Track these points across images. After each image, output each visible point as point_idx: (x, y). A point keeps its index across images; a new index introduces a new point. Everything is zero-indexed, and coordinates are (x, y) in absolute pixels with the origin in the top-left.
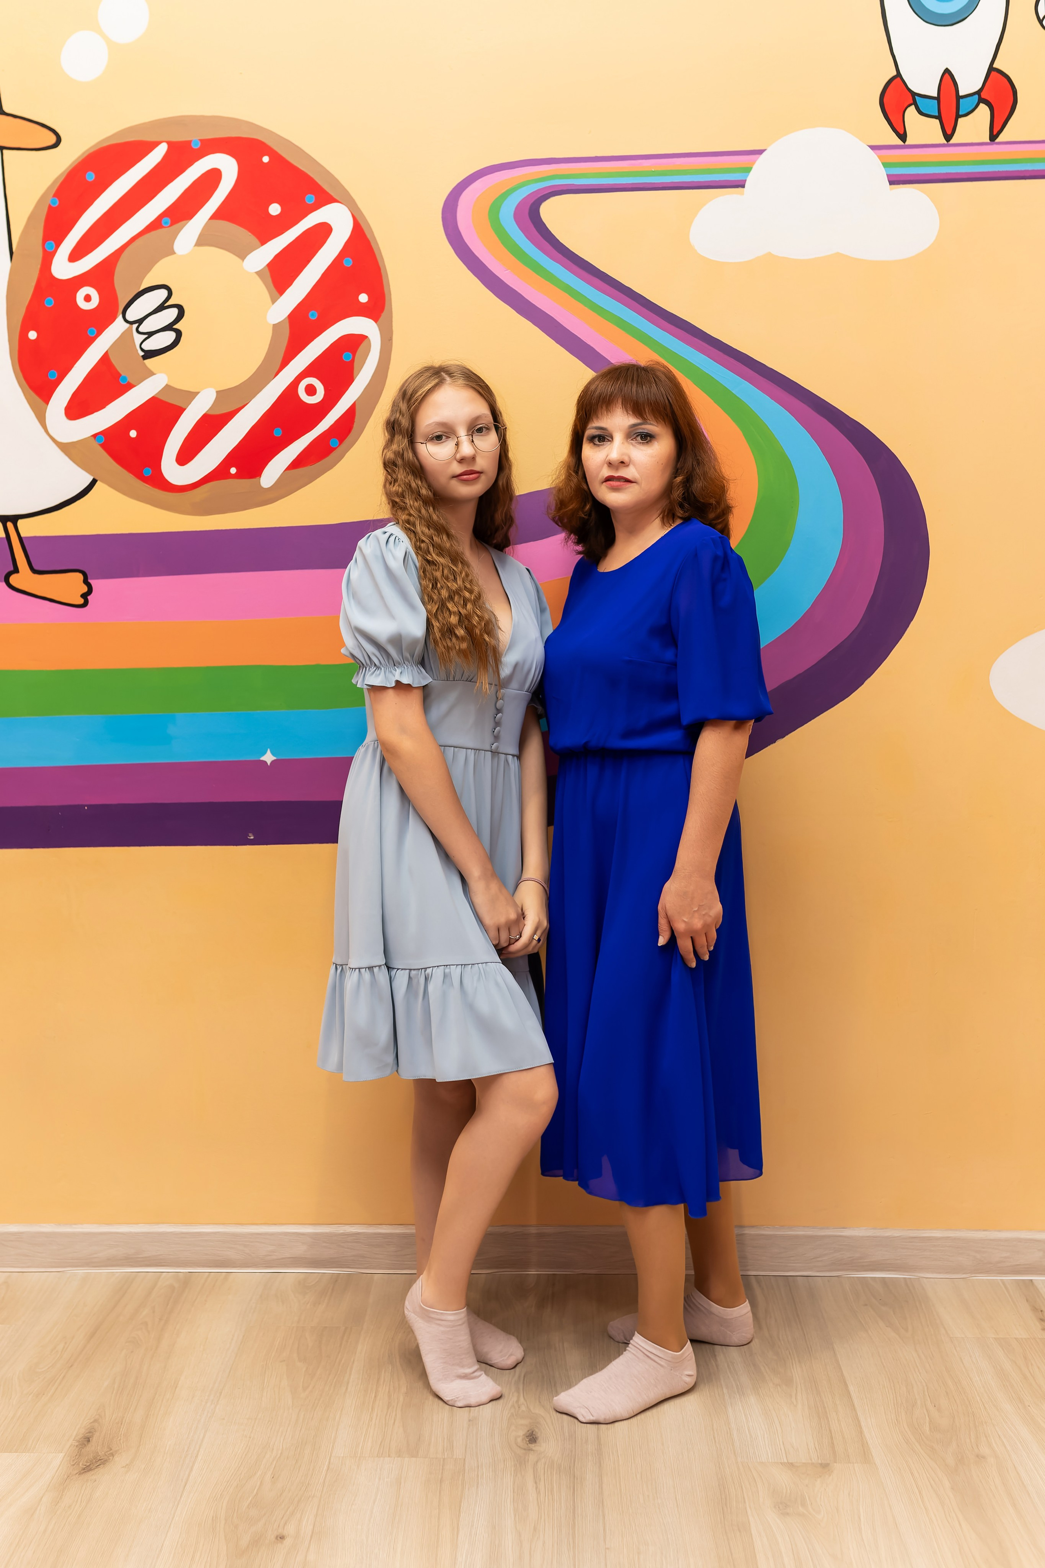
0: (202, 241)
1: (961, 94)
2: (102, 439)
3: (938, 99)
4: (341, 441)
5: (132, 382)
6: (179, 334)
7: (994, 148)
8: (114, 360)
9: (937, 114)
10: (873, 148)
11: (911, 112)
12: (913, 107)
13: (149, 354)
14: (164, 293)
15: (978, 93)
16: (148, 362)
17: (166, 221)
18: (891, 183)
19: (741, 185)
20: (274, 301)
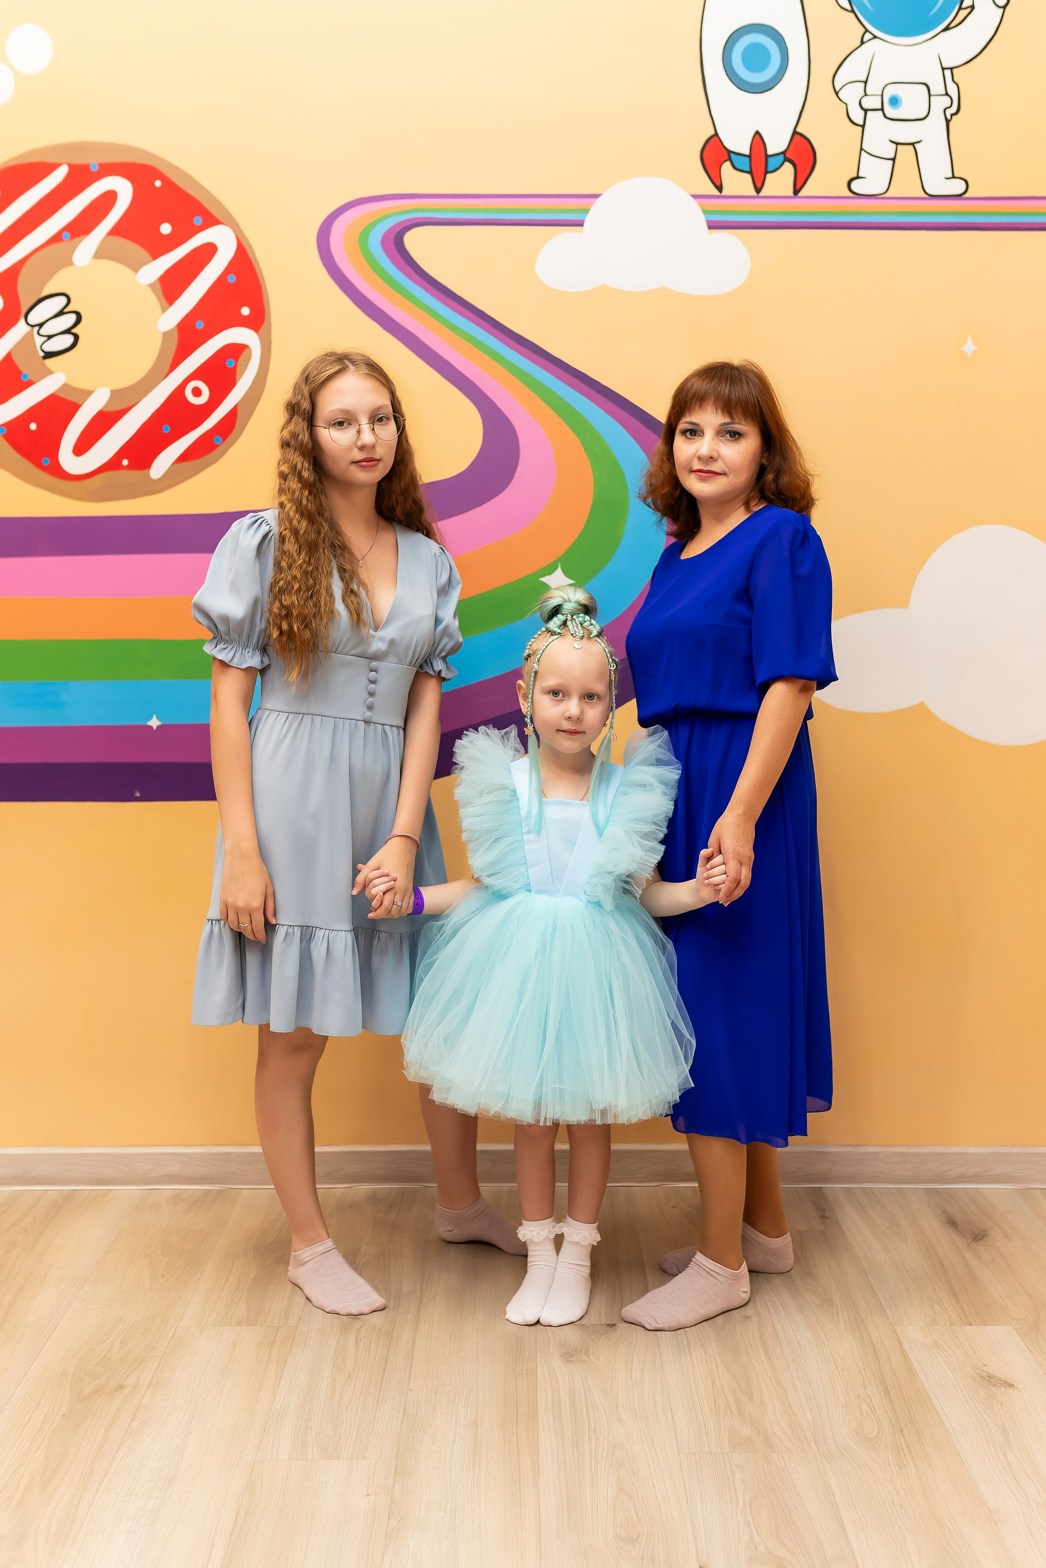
0: (99, 254)
1: (770, 152)
2: (5, 431)
3: (749, 156)
4: (224, 439)
5: (33, 379)
6: (76, 337)
7: (796, 202)
8: (17, 360)
9: (748, 169)
10: (695, 197)
11: (727, 167)
12: (728, 163)
13: (49, 355)
14: (63, 300)
15: (784, 153)
16: (49, 362)
17: (66, 235)
18: (710, 227)
19: (580, 224)
20: (164, 310)
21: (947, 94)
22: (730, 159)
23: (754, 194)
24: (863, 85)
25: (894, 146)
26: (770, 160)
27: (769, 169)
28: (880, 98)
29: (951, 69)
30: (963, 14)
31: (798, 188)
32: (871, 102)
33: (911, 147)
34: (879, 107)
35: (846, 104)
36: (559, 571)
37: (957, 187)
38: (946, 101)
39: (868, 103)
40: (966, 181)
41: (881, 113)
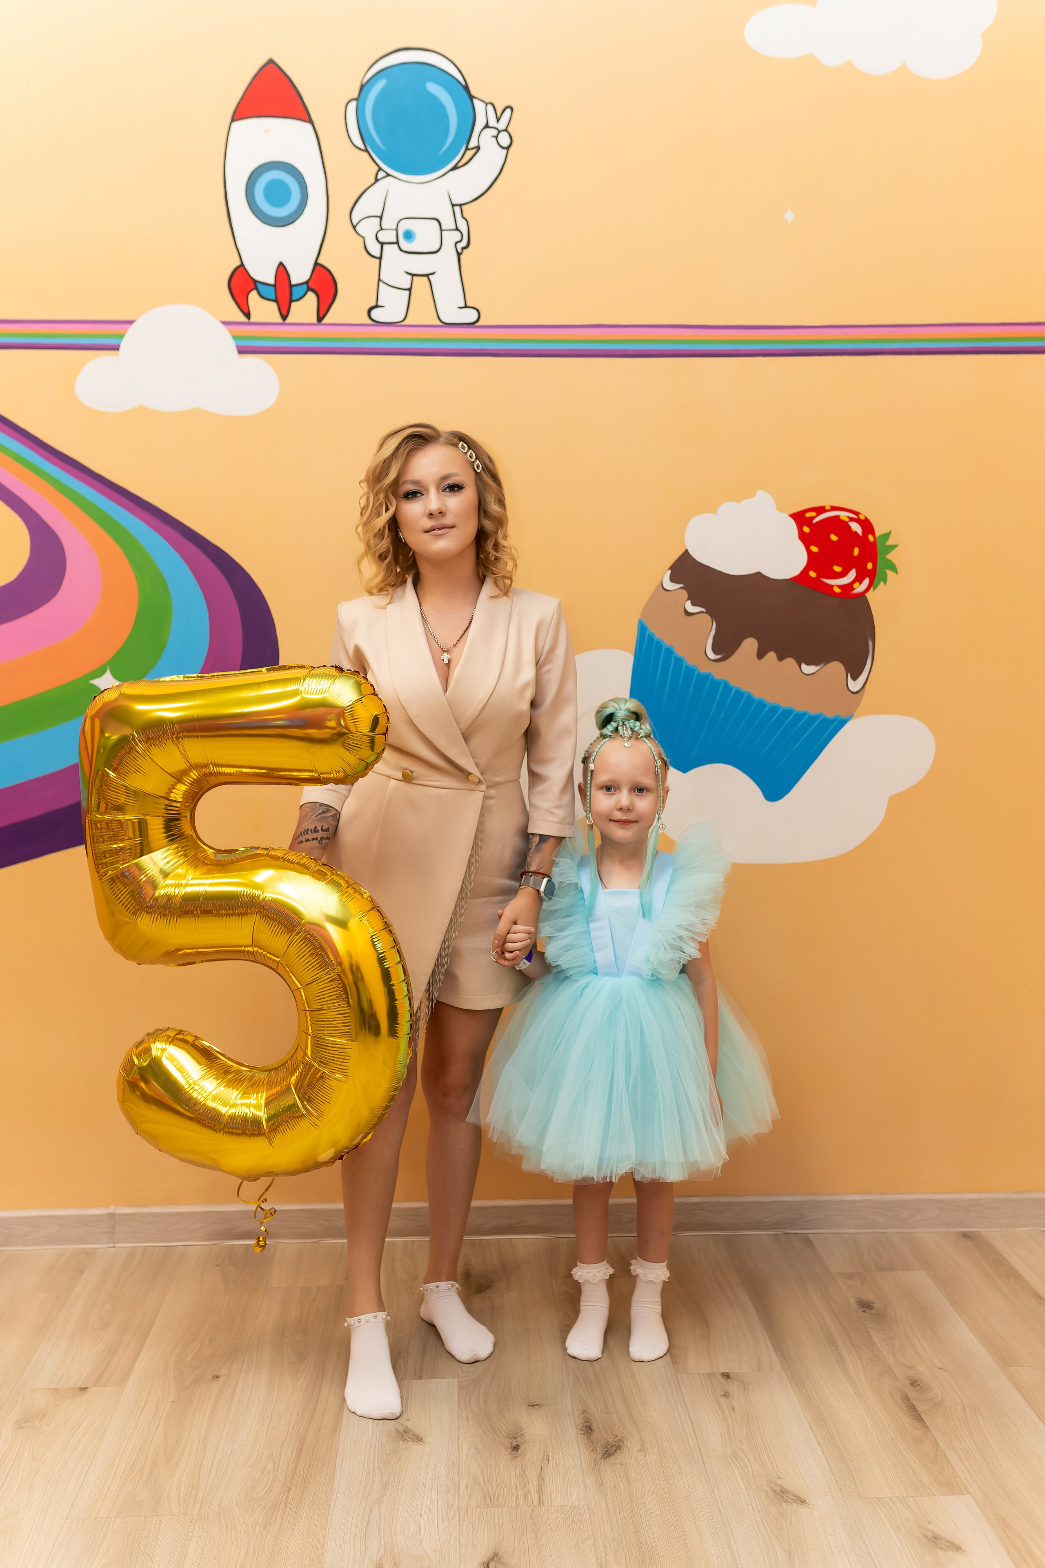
1: (293, 282)
3: (275, 286)
7: (321, 328)
9: (273, 298)
10: (224, 323)
11: (253, 295)
12: (254, 292)
15: (307, 283)
18: (240, 352)
19: (116, 348)
21: (457, 229)
22: (256, 288)
23: (280, 320)
24: (378, 220)
25: (410, 277)
26: (294, 289)
27: (294, 298)
28: (394, 232)
29: (461, 205)
30: (469, 154)
31: (321, 315)
32: (387, 236)
33: (425, 278)
34: (394, 240)
35: (364, 238)
36: (108, 675)
37: (470, 316)
38: (457, 236)
39: (384, 237)
40: (478, 311)
41: (396, 246)
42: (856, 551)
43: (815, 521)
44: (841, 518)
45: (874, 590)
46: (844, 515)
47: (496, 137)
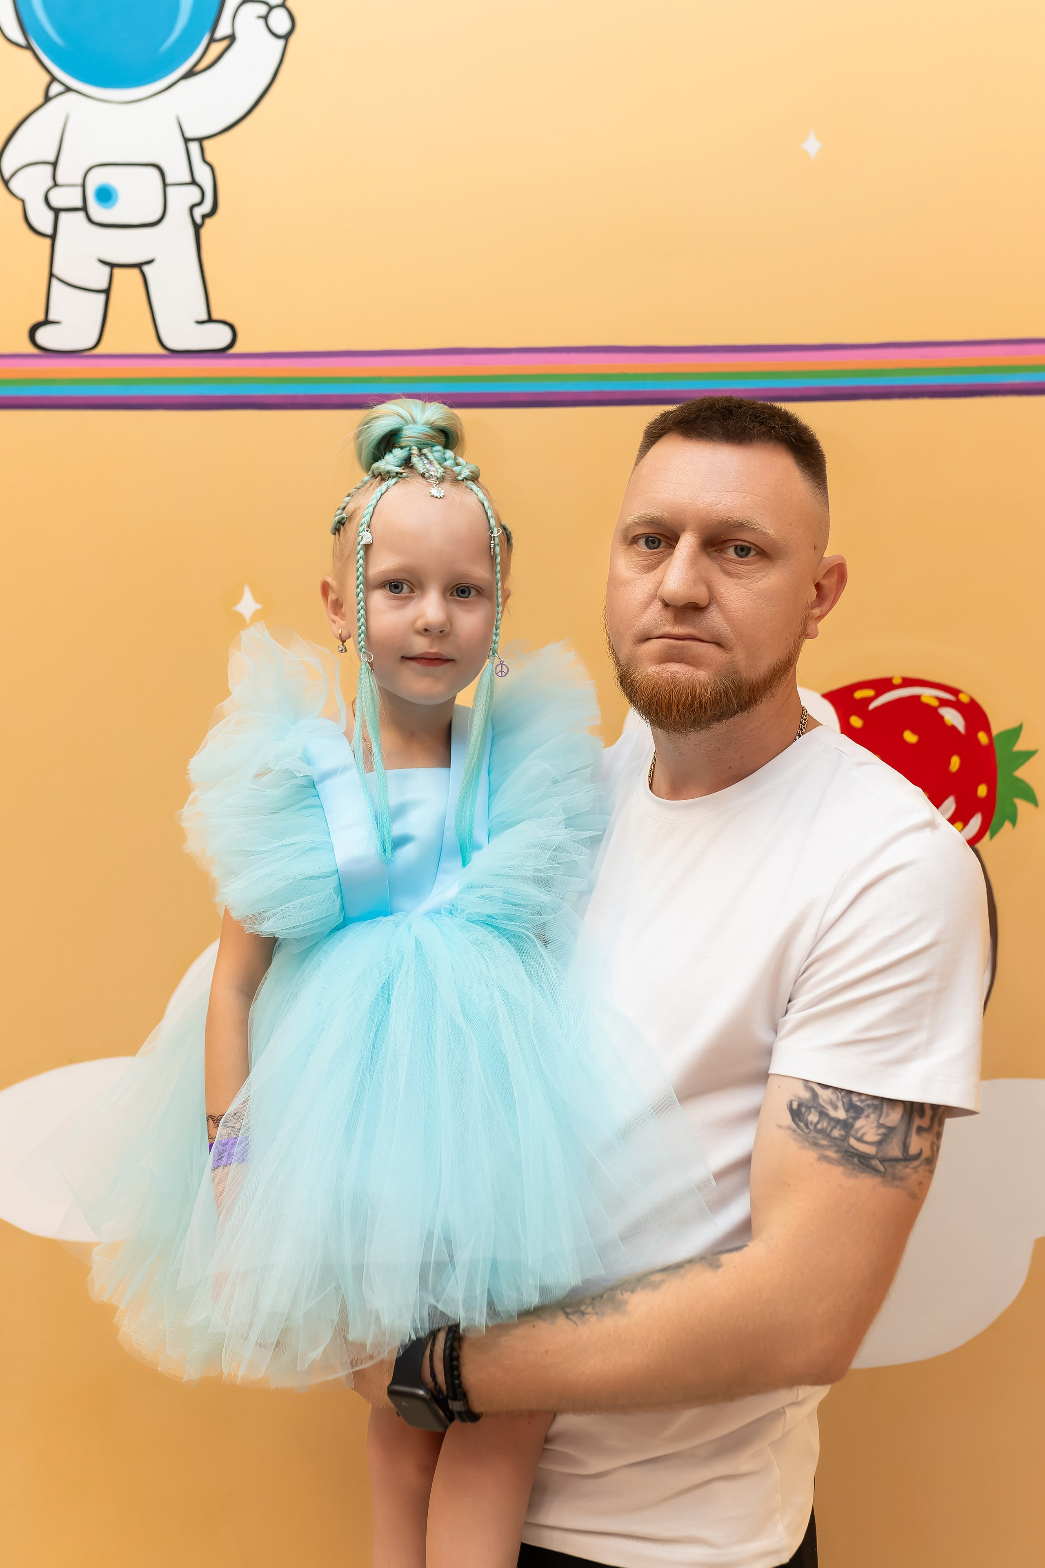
21: (194, 182)
24: (49, 169)
25: (106, 270)
28: (79, 190)
29: (200, 140)
30: (216, 49)
32: (65, 197)
33: (136, 272)
34: (79, 203)
35: (23, 201)
37: (219, 336)
38: (194, 194)
39: (61, 198)
40: (232, 327)
41: (81, 215)
42: (955, 763)
43: (872, 706)
44: (924, 699)
45: (992, 837)
46: (928, 695)
47: (265, 18)
